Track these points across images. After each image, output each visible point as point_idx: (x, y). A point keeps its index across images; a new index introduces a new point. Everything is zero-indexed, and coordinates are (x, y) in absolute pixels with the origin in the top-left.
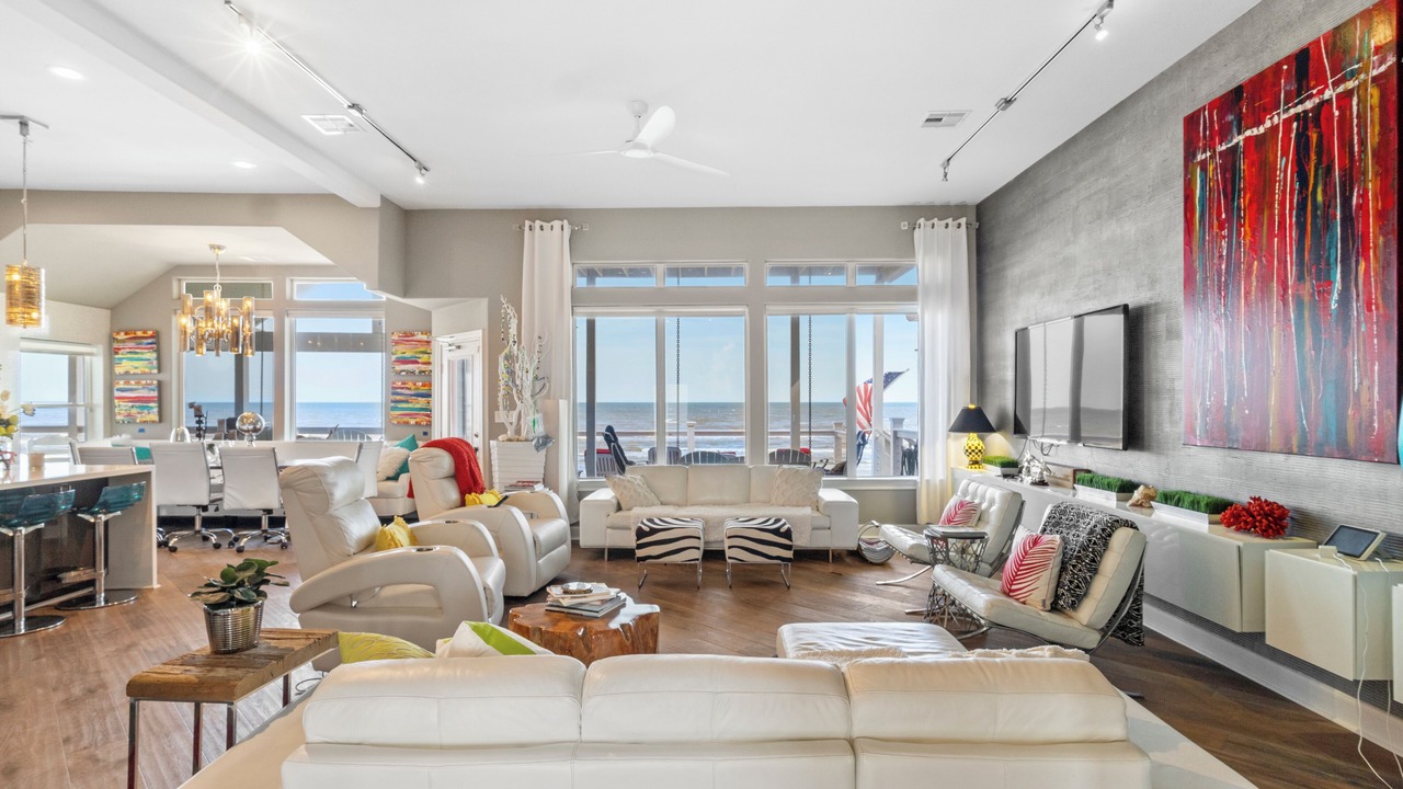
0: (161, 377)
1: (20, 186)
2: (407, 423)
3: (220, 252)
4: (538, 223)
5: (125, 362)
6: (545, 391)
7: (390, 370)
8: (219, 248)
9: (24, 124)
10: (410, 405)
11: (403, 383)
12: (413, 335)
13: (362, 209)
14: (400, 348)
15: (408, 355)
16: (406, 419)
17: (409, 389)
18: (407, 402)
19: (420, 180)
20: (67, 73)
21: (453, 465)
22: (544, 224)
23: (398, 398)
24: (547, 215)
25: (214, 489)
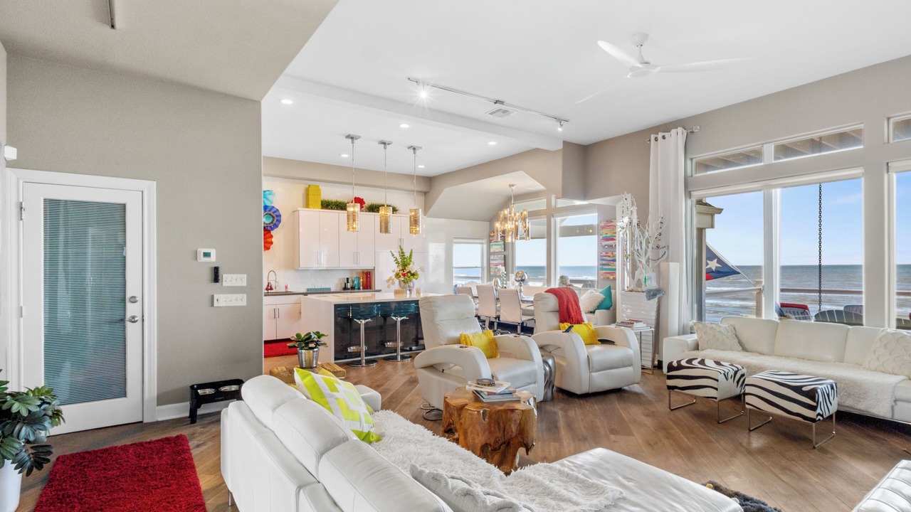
0: (505, 253)
1: (413, 174)
2: (609, 278)
3: (514, 188)
4: (660, 135)
5: (494, 247)
6: (665, 256)
7: (599, 244)
8: (513, 185)
9: (414, 149)
10: (610, 267)
11: (606, 253)
12: (611, 222)
13: (555, 151)
14: (605, 231)
15: (609, 235)
16: (608, 276)
17: (609, 257)
18: (608, 265)
19: (560, 129)
20: (405, 126)
21: (557, 304)
22: (666, 134)
23: (604, 262)
24: (666, 127)
25: (498, 310)
